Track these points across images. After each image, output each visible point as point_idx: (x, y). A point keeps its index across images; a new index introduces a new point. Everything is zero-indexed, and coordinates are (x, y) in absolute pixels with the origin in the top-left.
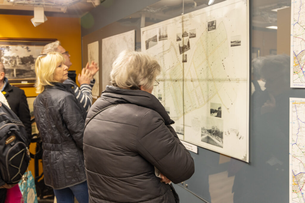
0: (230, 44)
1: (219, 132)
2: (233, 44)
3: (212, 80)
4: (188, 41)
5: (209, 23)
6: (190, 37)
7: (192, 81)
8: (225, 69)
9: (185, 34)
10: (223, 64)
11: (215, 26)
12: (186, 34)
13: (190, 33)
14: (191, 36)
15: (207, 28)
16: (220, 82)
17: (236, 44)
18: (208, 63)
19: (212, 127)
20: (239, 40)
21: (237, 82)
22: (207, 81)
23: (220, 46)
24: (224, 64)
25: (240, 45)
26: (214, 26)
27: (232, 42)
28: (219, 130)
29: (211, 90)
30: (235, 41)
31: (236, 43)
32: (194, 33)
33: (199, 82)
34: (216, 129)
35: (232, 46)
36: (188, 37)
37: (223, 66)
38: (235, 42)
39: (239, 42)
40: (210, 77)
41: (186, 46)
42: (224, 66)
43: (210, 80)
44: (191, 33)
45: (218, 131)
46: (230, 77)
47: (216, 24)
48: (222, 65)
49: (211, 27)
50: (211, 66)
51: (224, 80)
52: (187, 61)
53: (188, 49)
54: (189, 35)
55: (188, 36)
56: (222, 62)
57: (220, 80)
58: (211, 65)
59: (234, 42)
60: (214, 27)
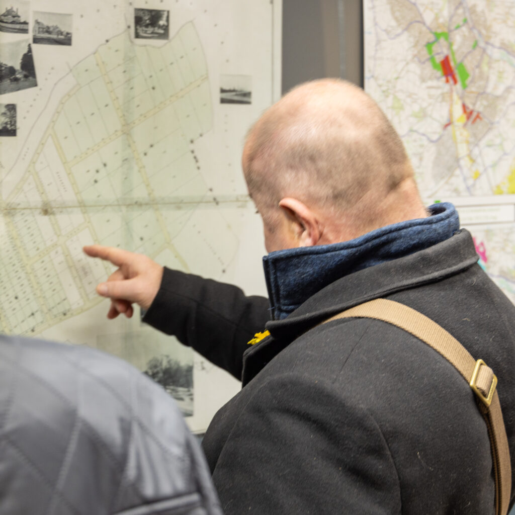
0: (218, 96)
1: (178, 369)
2: (227, 96)
3: (147, 204)
4: (25, 51)
5: (141, 14)
6: (36, 40)
7: (46, 212)
8: (199, 168)
9: (10, 18)
10: (193, 152)
11: (166, 28)
12: (13, 23)
13: (37, 22)
14: (46, 35)
15: (129, 27)
16: (179, 208)
17: (236, 98)
18: (129, 146)
19: (150, 361)
20: (247, 90)
21: (239, 207)
22: (124, 209)
23: (182, 97)
24: (196, 154)
25: (249, 103)
26: (160, 27)
27: (223, 91)
28: (177, 363)
29: (142, 239)
30: (232, 88)
31: (236, 95)
32: (64, 29)
33: (84, 213)
34: (165, 364)
35: (223, 101)
36: (29, 37)
37: (195, 158)
38: (234, 93)
39: (248, 94)
40: (140, 193)
41: (12, 70)
42: (199, 157)
43: (138, 204)
44: (46, 22)
45: (175, 367)
46: (216, 193)
47: (168, 20)
48: (192, 156)
49: (150, 30)
50: (142, 155)
51: (195, 203)
52: (18, 132)
53: (21, 84)
54: (31, 27)
55: (25, 31)
56: (192, 147)
57: (179, 204)
58: (145, 154)
59: (230, 91)
60: (162, 31)
